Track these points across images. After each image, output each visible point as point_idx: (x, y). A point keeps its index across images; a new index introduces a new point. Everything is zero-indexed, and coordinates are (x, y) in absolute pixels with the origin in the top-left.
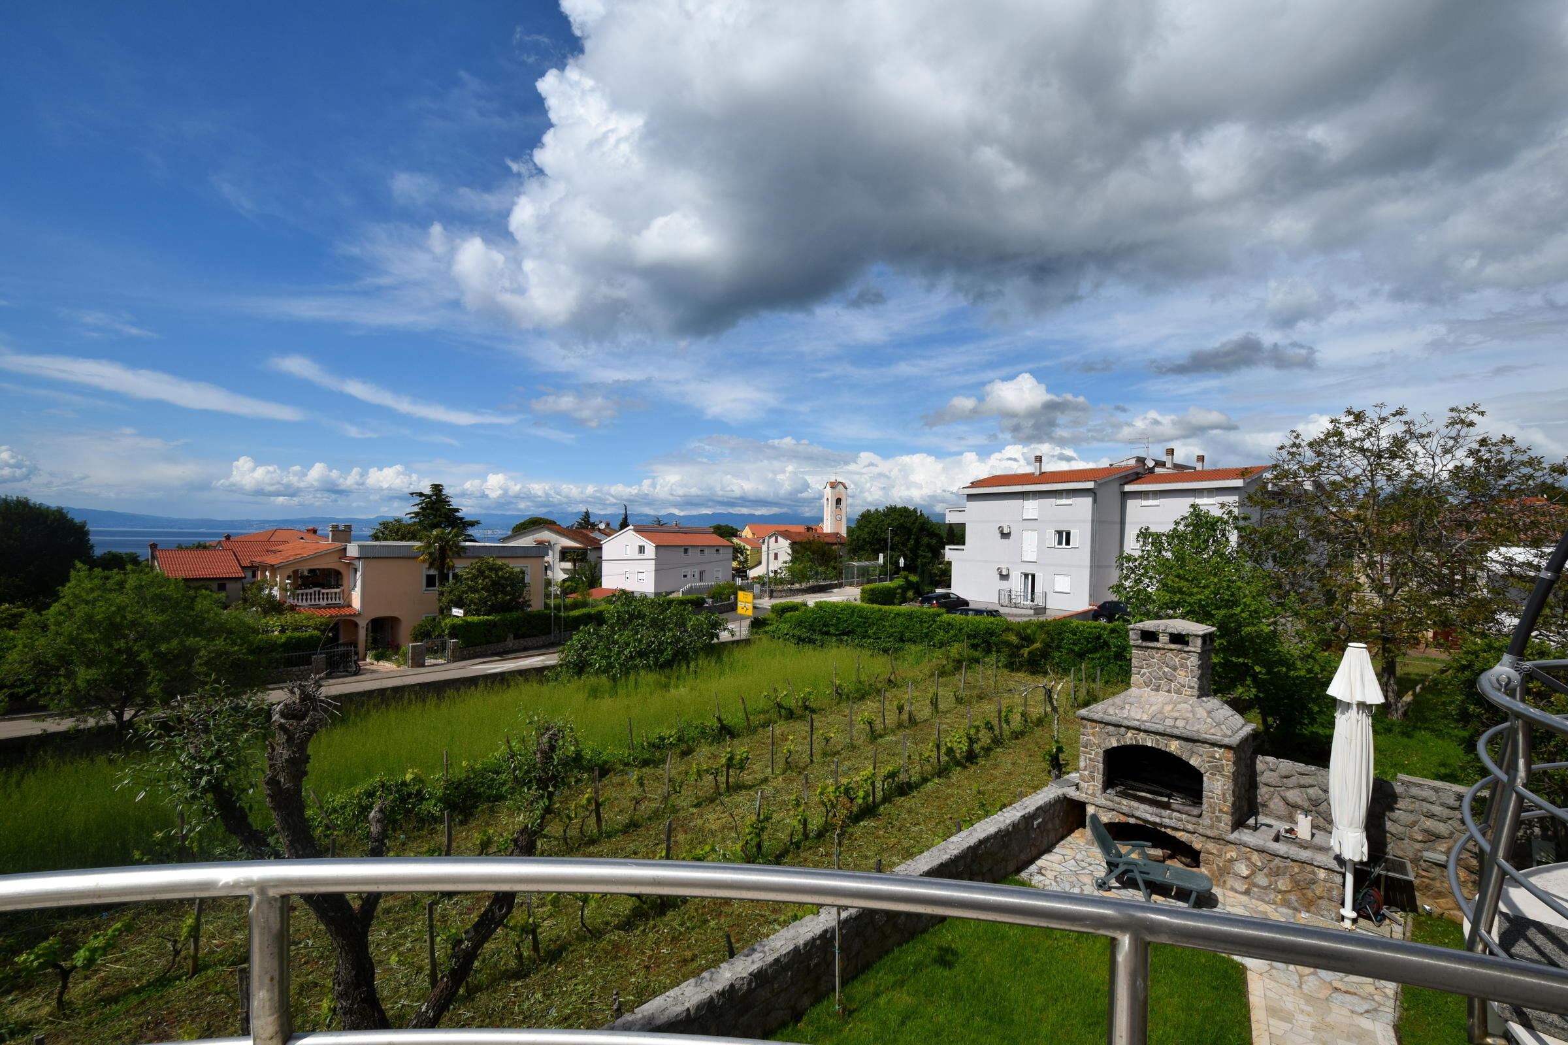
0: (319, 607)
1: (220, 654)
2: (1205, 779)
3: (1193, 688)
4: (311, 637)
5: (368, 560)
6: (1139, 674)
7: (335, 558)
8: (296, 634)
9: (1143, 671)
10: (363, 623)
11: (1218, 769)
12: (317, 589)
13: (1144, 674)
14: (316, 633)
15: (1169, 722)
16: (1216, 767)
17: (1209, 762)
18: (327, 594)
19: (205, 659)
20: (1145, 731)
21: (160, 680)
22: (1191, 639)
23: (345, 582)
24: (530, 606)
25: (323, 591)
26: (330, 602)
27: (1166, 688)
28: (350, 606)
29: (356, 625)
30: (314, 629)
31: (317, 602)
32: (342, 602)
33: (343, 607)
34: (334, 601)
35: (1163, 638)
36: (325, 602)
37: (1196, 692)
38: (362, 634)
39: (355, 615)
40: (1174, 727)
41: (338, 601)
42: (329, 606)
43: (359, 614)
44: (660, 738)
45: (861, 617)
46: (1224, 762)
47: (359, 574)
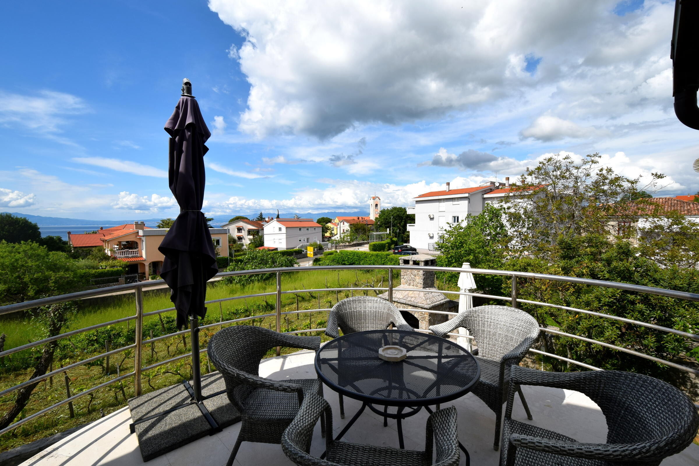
0: (128, 257)
1: (61, 278)
2: (420, 322)
3: (421, 284)
4: (118, 270)
5: (147, 237)
6: (403, 278)
7: (134, 236)
8: (112, 269)
9: (405, 277)
10: (147, 264)
11: (424, 318)
12: (127, 250)
13: (405, 278)
14: (121, 268)
15: (409, 299)
16: (423, 317)
17: (421, 315)
18: (132, 252)
19: (54, 280)
20: (400, 303)
21: (34, 290)
22: (420, 262)
23: (139, 246)
24: (219, 255)
25: (130, 250)
26: (133, 255)
27: (412, 284)
28: (142, 257)
29: (144, 265)
30: (120, 267)
31: (127, 255)
32: (138, 255)
33: (139, 257)
34: (135, 255)
35: (411, 263)
36: (131, 255)
37: (422, 286)
38: (147, 269)
39: (143, 261)
40: (410, 301)
41: (136, 255)
42: (133, 257)
43: (145, 260)
44: (236, 310)
45: (358, 257)
46: (426, 315)
47: (144, 243)
